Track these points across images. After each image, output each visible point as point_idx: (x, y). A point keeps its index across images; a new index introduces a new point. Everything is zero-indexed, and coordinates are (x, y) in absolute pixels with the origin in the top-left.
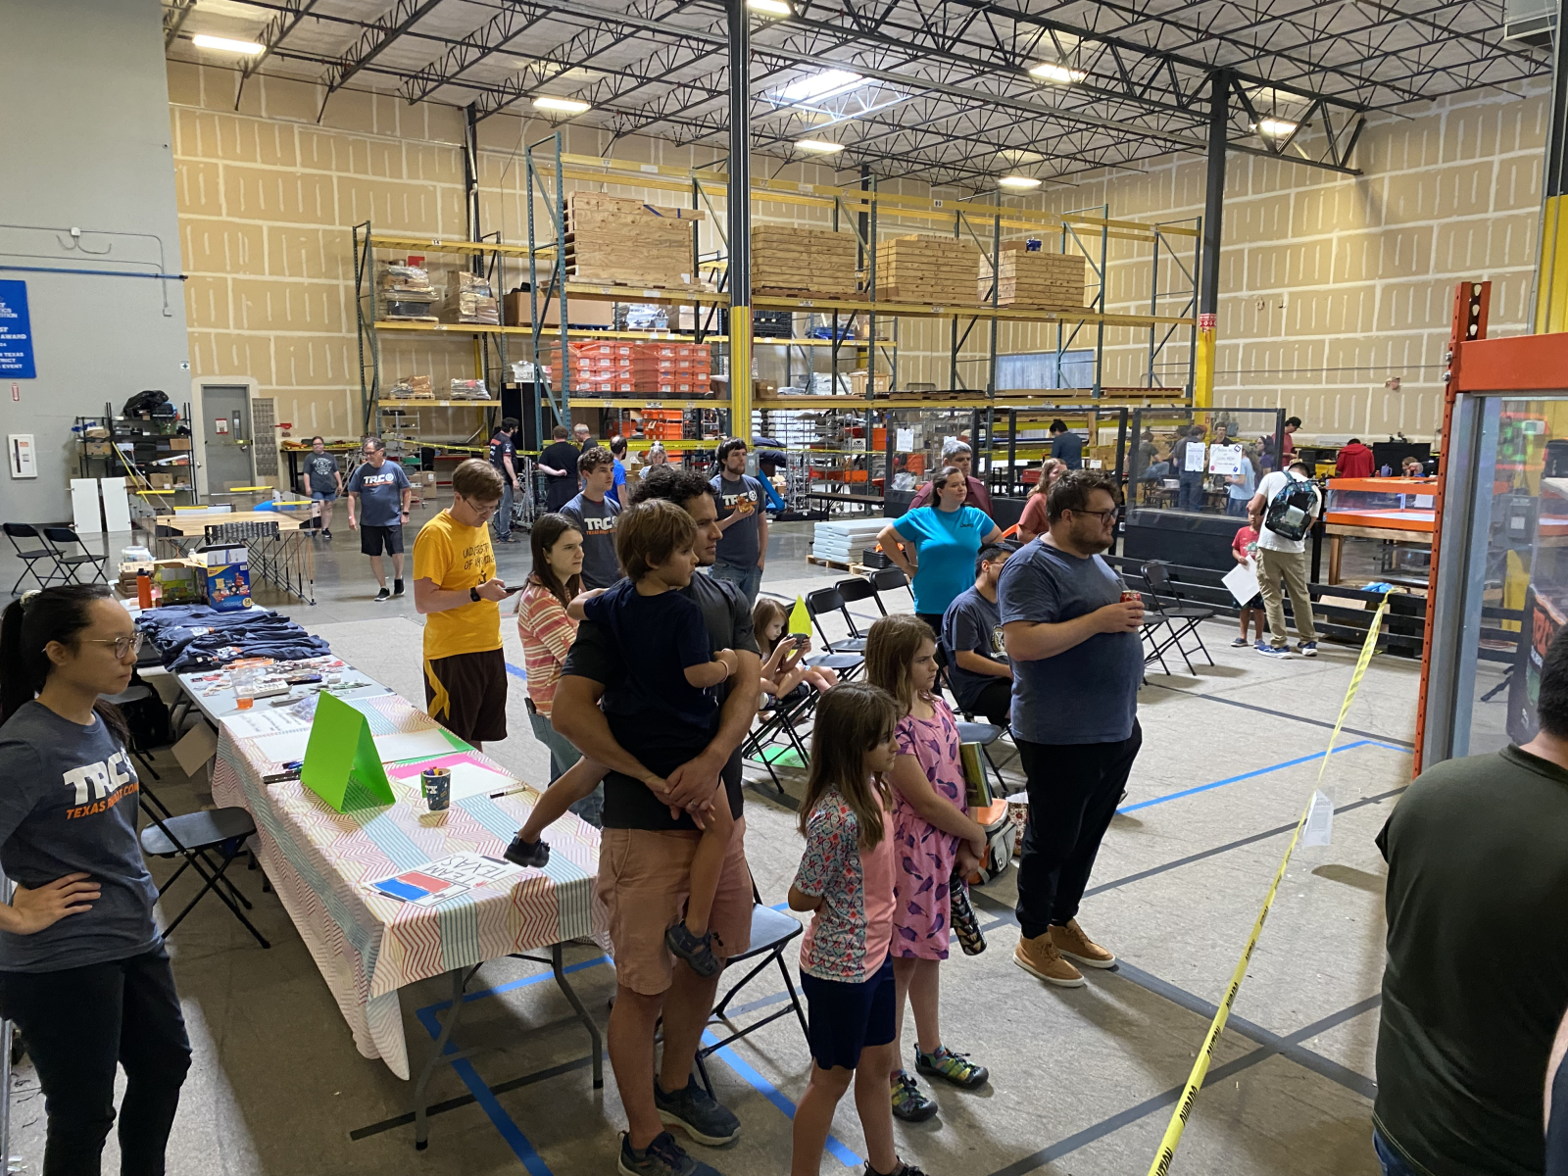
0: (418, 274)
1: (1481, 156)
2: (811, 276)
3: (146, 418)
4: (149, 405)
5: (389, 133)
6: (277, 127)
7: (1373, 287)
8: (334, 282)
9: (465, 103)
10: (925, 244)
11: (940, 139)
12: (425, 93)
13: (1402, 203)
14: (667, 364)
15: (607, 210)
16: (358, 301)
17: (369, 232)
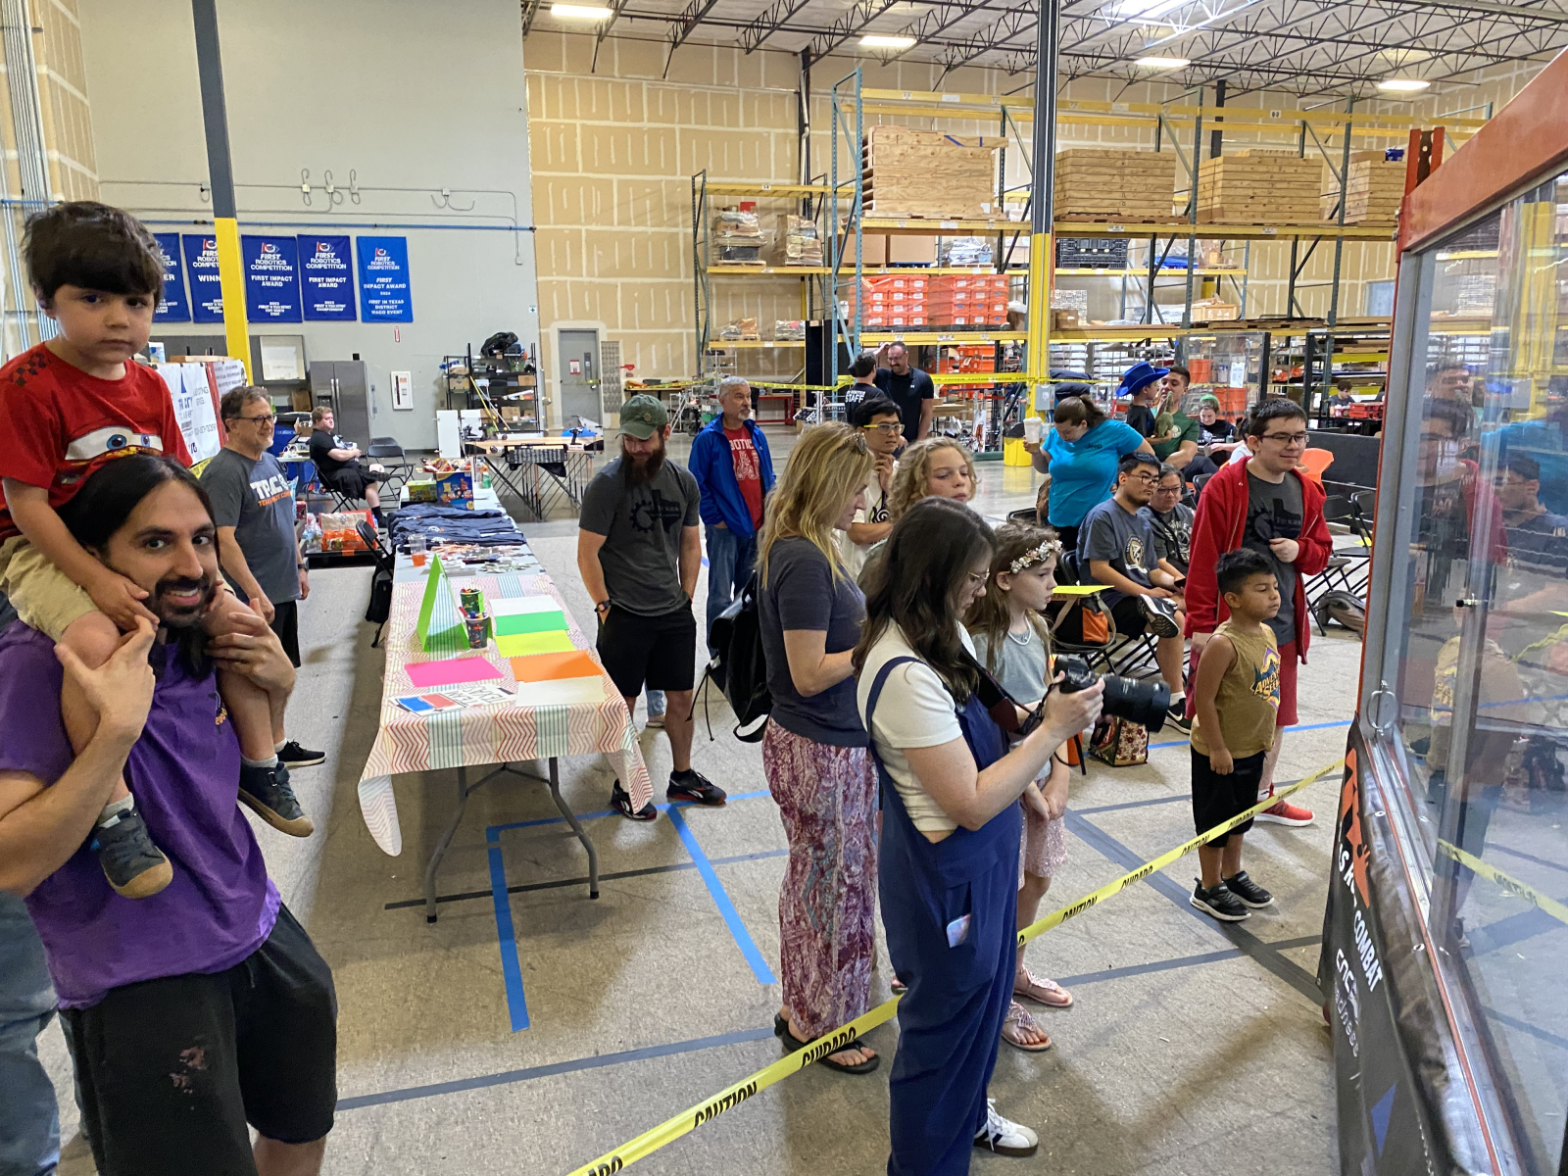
0: (748, 219)
2: (1124, 199)
3: (500, 357)
4: (502, 344)
5: (728, 83)
6: (627, 87)
8: (674, 230)
9: (799, 48)
10: (1257, 160)
12: (759, 42)
14: (961, 296)
15: (906, 143)
16: (695, 247)
17: (704, 180)
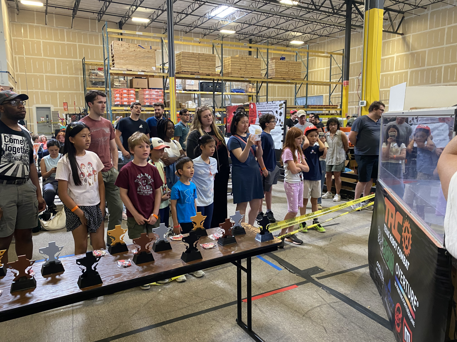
0: (101, 74)
1: (441, 26)
2: (200, 68)
5: (94, 31)
6: (59, 30)
7: (407, 72)
9: (118, 21)
10: (241, 58)
12: (101, 18)
13: (416, 44)
14: (147, 96)
15: (125, 47)
16: (84, 81)
17: (84, 61)
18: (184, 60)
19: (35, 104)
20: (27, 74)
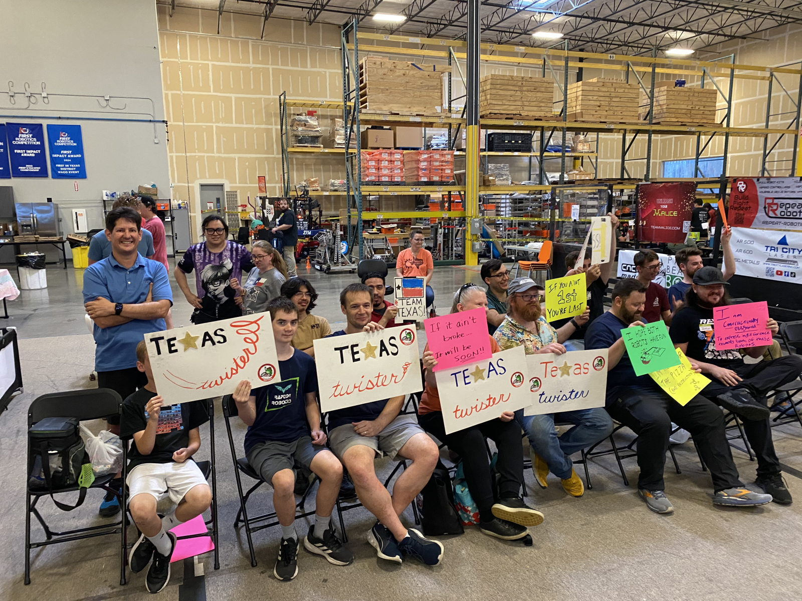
0: (312, 122)
5: (300, 42)
6: (240, 42)
8: (270, 127)
9: (342, 23)
10: (602, 84)
11: (626, 25)
12: (316, 17)
14: (425, 164)
15: (387, 68)
16: (282, 137)
17: (285, 98)
18: (494, 91)
19: (198, 179)
20: (185, 124)
